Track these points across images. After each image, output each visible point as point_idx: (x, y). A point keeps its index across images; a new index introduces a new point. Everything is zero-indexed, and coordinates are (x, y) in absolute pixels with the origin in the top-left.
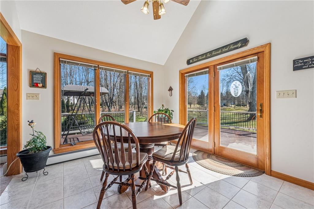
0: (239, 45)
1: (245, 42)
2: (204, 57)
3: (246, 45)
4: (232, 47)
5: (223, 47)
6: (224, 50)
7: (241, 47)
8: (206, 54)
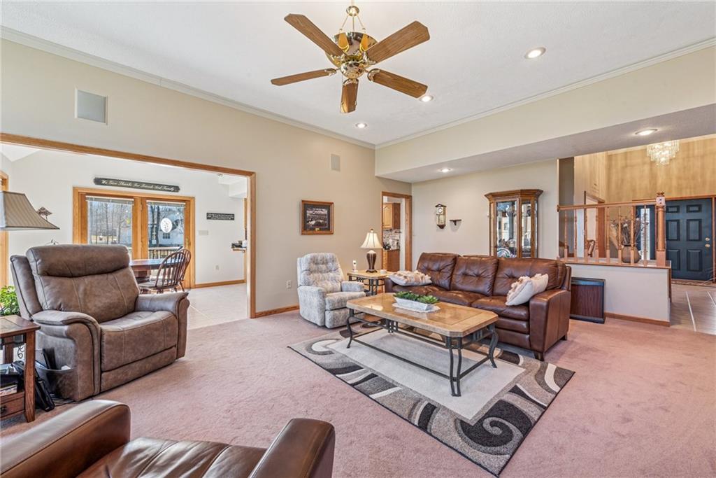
0: (172, 189)
1: (177, 189)
2: (130, 185)
3: (177, 191)
4: (165, 188)
5: (157, 185)
6: (157, 187)
7: (174, 191)
8: (133, 182)
